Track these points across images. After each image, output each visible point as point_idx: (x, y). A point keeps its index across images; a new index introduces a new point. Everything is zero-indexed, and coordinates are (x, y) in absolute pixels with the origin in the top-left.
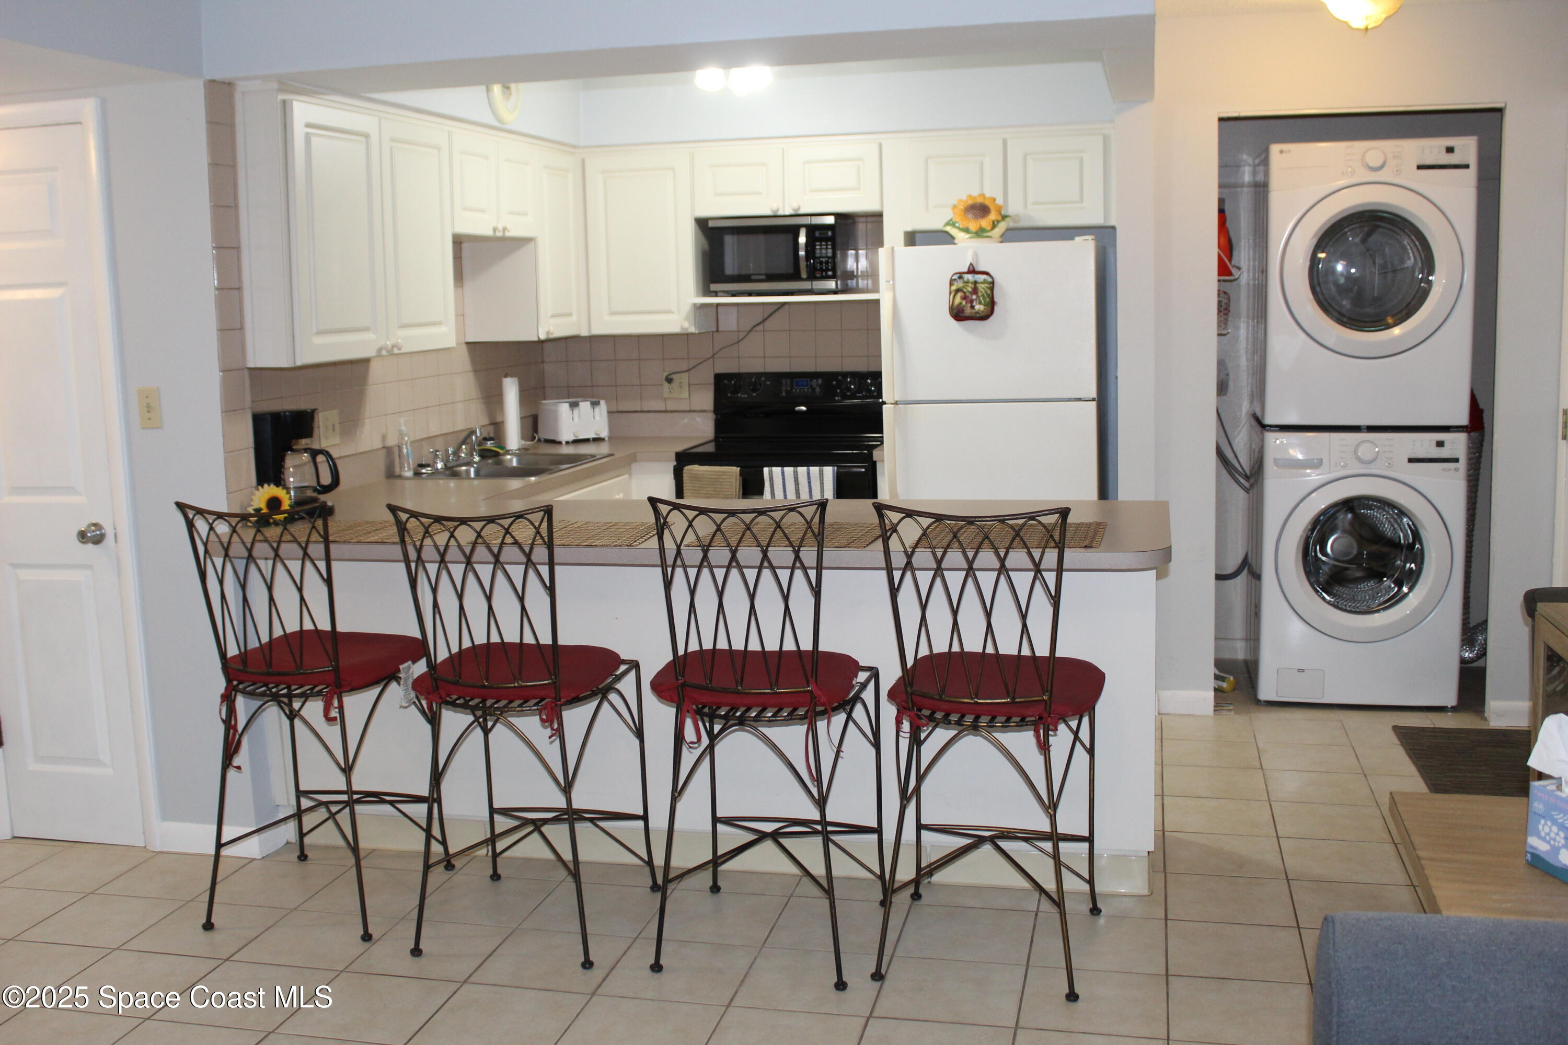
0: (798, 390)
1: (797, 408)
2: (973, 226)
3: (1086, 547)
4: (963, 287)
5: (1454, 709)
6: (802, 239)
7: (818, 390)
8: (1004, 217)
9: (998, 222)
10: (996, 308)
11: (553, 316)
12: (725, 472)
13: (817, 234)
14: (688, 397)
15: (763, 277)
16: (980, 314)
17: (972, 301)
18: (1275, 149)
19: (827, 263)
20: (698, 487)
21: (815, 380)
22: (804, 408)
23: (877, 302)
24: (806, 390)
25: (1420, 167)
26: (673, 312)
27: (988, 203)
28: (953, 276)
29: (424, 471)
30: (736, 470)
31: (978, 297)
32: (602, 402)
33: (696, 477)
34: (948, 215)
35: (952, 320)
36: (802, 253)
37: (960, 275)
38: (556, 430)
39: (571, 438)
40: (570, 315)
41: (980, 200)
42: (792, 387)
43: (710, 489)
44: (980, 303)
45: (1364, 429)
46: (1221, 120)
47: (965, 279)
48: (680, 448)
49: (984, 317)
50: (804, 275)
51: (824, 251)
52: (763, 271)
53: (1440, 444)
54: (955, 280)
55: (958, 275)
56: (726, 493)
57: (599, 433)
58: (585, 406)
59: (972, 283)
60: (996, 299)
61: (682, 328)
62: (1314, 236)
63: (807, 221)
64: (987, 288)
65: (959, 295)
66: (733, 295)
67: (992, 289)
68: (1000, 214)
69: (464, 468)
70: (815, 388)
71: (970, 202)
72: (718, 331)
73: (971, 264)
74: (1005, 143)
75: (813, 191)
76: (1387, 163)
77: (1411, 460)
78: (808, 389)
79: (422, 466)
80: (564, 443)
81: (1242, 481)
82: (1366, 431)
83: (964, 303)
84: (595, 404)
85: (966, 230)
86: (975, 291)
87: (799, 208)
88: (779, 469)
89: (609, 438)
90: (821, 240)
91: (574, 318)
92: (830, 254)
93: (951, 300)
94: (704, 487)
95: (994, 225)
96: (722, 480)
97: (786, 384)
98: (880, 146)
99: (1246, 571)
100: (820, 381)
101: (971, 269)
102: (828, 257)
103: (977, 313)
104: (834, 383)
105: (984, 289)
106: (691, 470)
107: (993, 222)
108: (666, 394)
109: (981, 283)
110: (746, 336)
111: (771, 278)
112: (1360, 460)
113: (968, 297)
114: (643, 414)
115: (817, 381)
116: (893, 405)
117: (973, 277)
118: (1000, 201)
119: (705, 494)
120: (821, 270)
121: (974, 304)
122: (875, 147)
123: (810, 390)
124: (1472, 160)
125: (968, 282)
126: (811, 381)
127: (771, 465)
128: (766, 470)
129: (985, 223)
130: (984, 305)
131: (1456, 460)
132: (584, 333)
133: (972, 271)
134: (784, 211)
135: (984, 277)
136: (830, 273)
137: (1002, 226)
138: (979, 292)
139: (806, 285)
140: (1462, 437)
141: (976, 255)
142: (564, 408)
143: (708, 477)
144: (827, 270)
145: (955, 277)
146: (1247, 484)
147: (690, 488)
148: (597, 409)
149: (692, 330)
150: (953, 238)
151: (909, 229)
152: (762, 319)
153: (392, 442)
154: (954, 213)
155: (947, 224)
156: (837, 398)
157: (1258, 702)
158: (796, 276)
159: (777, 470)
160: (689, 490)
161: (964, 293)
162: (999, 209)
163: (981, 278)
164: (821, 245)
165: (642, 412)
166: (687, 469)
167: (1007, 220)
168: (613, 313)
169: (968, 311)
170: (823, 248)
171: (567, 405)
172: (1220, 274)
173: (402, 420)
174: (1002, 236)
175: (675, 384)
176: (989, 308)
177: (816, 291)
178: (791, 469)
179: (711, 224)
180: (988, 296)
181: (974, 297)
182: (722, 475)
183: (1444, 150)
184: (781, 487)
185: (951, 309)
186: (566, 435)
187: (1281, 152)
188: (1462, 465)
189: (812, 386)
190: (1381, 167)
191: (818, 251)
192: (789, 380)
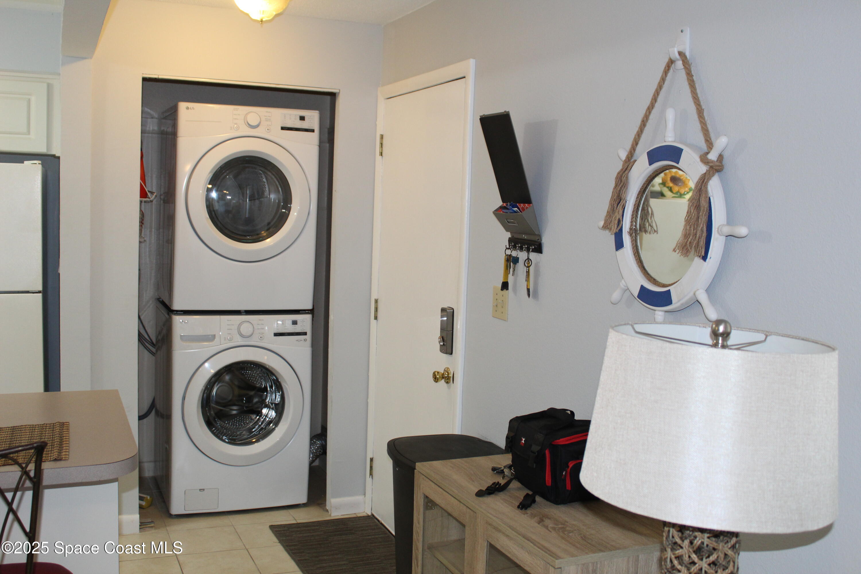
3: (55, 460)
5: (304, 505)
18: (183, 106)
25: (283, 128)
45: (243, 312)
46: (144, 80)
53: (295, 323)
62: (210, 172)
76: (262, 123)
77: (276, 335)
81: (151, 348)
82: (245, 314)
99: (153, 412)
112: (241, 335)
124: (316, 126)
131: (305, 334)
140: (308, 317)
146: (154, 350)
157: (171, 516)
172: (141, 197)
183: (299, 118)
187: (188, 108)
188: (309, 337)
190: (258, 126)
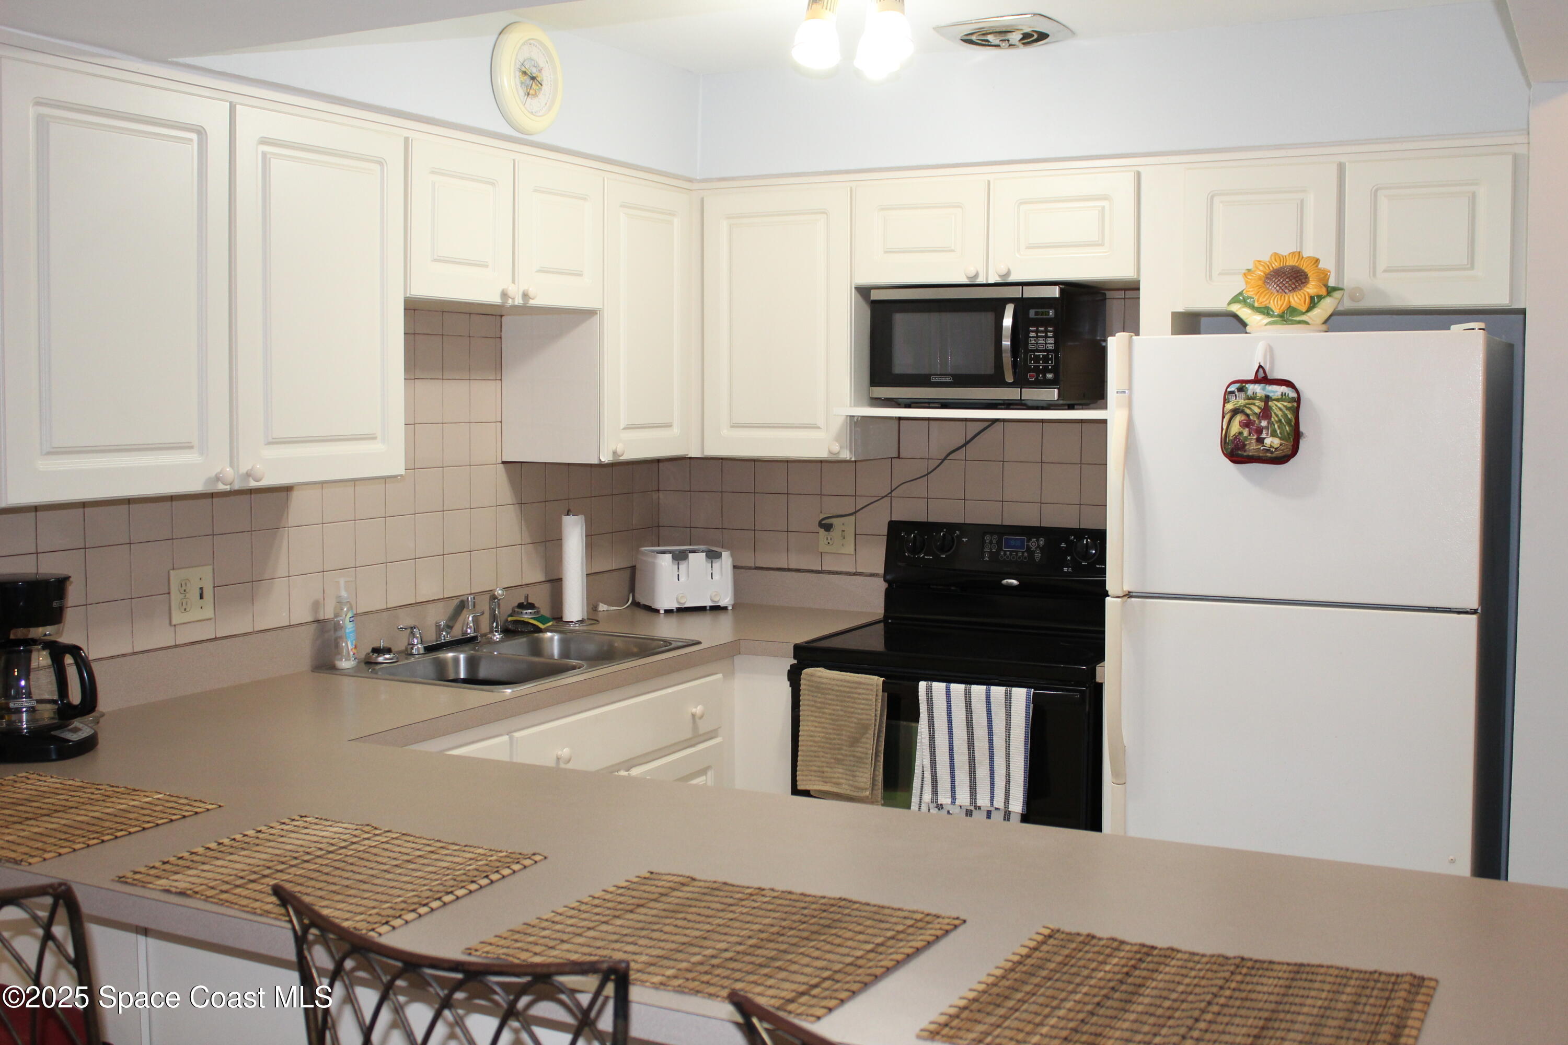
0: (1008, 553)
1: (1005, 582)
2: (1277, 304)
4: (1245, 406)
6: (1008, 322)
7: (1038, 555)
8: (1330, 291)
9: (1320, 298)
10: (1303, 444)
11: (628, 428)
12: (860, 683)
13: (1032, 313)
14: (853, 552)
15: (948, 379)
16: (1272, 452)
17: (1259, 431)
19: (1046, 359)
20: (820, 703)
21: (1034, 540)
22: (1015, 582)
23: (1104, 422)
24: (1020, 554)
26: (819, 428)
27: (1305, 267)
28: (1228, 387)
29: (381, 659)
30: (878, 681)
31: (1270, 423)
32: (726, 555)
33: (818, 688)
34: (1238, 285)
35: (1226, 461)
36: (1006, 343)
37: (1242, 385)
38: (652, 591)
39: (674, 605)
40: (668, 426)
41: (1291, 262)
42: (1000, 549)
43: (838, 708)
44: (1274, 434)
47: (1250, 393)
48: (803, 637)
49: (1280, 459)
50: (1009, 379)
51: (1041, 341)
52: (949, 371)
54: (1232, 392)
55: (1237, 385)
56: (860, 716)
57: (716, 599)
58: (698, 560)
59: (1261, 399)
60: (1302, 429)
61: (830, 452)
63: (1016, 293)
64: (1288, 408)
65: (1239, 418)
66: (908, 406)
67: (1296, 411)
68: (1326, 286)
69: (450, 655)
70: (1034, 552)
71: (1276, 265)
72: (899, 457)
73: (1260, 366)
74: (1341, 168)
75: (1030, 247)
78: (1023, 553)
79: (377, 651)
80: (662, 612)
83: (1246, 432)
84: (713, 556)
85: (1265, 311)
86: (1266, 413)
87: (1008, 274)
88: (943, 685)
89: (733, 607)
90: (1037, 323)
91: (676, 430)
92: (1050, 347)
93: (1225, 427)
94: (830, 704)
95: (1313, 302)
96: (856, 696)
97: (991, 542)
98: (1138, 175)
100: (1042, 542)
101: (1261, 374)
102: (1048, 351)
103: (1268, 451)
104: (1063, 545)
105: (1281, 409)
106: (812, 675)
107: (1312, 298)
108: (823, 547)
109: (1277, 400)
110: (938, 466)
111: (960, 380)
113: (1253, 423)
114: (789, 574)
115: (1038, 541)
116: (1119, 600)
117: (1264, 389)
118: (1327, 263)
119: (830, 714)
120: (1037, 370)
121: (1264, 435)
122: (1130, 177)
123: (1026, 554)
125: (1253, 397)
126: (1028, 541)
127: (931, 678)
128: (922, 685)
129: (1297, 299)
130: (1281, 439)
132: (694, 452)
133: (1262, 378)
134: (987, 279)
135: (1283, 389)
136: (1050, 376)
137: (1327, 306)
138: (1273, 415)
139: (1012, 394)
141: (1270, 350)
142: (665, 562)
143: (837, 688)
144: (1046, 370)
145: (1233, 388)
147: (810, 703)
148: (717, 565)
149: (846, 455)
150: (1244, 325)
151: (1180, 309)
152: (963, 442)
153: (328, 613)
154: (1247, 283)
155: (1235, 300)
156: (1065, 569)
158: (996, 380)
159: (939, 687)
160: (808, 705)
161: (1248, 415)
162: (1324, 277)
163: (1276, 391)
164: (1037, 332)
165: (789, 570)
166: (808, 673)
167: (1337, 294)
168: (734, 426)
169: (1252, 447)
170: (1041, 337)
171: (669, 556)
173: (342, 581)
174: (1325, 322)
175: (836, 533)
176: (1290, 444)
177: (1029, 404)
178: (962, 687)
179: (875, 295)
180: (1289, 422)
181: (1264, 423)
182: (856, 688)
184: (945, 714)
185: (1224, 442)
186: (665, 600)
189: (1029, 548)
191: (1033, 341)
192: (995, 537)
